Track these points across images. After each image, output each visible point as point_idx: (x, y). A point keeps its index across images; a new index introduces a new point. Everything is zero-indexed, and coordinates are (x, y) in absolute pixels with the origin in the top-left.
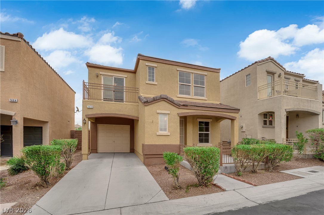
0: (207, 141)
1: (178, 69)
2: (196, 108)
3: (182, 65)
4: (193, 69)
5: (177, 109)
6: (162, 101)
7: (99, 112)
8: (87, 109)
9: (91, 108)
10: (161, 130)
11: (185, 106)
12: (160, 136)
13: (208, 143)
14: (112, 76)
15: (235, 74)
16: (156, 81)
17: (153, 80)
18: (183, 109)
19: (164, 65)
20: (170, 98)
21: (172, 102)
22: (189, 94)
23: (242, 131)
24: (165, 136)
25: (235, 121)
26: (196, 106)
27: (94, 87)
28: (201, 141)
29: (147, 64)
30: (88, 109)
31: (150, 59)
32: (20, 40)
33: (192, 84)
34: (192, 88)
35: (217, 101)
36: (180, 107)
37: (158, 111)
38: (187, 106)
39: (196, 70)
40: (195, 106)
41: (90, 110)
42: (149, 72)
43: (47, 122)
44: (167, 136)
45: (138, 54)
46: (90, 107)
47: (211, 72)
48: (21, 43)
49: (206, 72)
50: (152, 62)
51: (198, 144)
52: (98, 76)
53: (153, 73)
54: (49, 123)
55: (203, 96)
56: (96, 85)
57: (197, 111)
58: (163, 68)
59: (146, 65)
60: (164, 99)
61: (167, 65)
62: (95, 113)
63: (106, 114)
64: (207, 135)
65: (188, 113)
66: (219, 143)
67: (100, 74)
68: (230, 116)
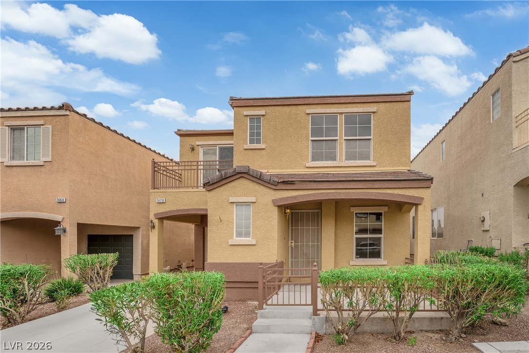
0: (376, 254)
1: (308, 111)
2: (315, 186)
3: (316, 101)
4: (343, 105)
5: (272, 192)
6: (241, 179)
7: (174, 208)
8: (157, 204)
9: (162, 202)
10: (239, 235)
11: (287, 183)
12: (236, 247)
13: (379, 259)
14: (216, 145)
15: (472, 98)
16: (264, 142)
17: (258, 142)
18: (286, 191)
19: (280, 108)
20: (253, 170)
21: (259, 179)
22: (334, 159)
23: (483, 229)
24: (247, 247)
25: (420, 207)
26: (314, 181)
27: (187, 168)
28: (361, 254)
29: (245, 113)
30: (159, 204)
31: (251, 103)
32: (68, 113)
33: (341, 136)
34: (341, 144)
35: (403, 166)
36: (277, 188)
37: (232, 199)
38: (292, 183)
39: (349, 105)
40: (310, 181)
41: (161, 205)
42: (252, 128)
43: (138, 228)
44: (250, 247)
45: (229, 98)
46: (160, 200)
47: (386, 103)
48: (70, 117)
49: (375, 104)
50: (256, 108)
51: (353, 260)
52: (193, 149)
53: (259, 128)
54: (141, 229)
55: (368, 158)
56: (189, 164)
57: (317, 192)
58: (277, 114)
59: (245, 116)
60: (243, 175)
61: (286, 108)
62: (168, 210)
63: (184, 210)
64: (377, 242)
65: (295, 197)
66: (406, 258)
67: (198, 145)
68: (403, 196)
